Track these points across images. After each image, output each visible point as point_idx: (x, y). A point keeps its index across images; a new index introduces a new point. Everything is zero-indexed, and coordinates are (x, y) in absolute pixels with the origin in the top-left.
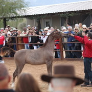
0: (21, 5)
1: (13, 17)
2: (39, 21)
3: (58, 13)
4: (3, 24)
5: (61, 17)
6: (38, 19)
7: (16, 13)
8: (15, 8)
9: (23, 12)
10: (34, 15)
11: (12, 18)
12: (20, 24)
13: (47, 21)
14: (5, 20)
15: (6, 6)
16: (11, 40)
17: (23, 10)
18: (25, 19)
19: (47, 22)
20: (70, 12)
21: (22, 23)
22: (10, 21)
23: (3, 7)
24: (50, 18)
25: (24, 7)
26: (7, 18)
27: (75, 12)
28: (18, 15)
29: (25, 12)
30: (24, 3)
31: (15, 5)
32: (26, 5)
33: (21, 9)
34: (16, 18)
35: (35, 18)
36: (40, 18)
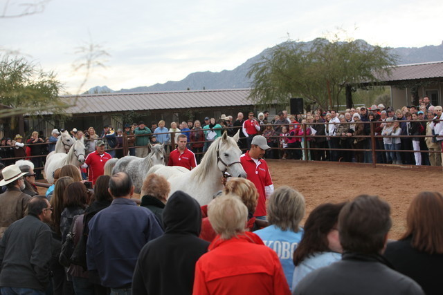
0: (381, 59)
1: (366, 84)
2: (417, 92)
4: (345, 97)
6: (414, 89)
7: (371, 77)
8: (369, 66)
9: (385, 74)
10: (407, 80)
11: (364, 86)
12: (377, 98)
14: (349, 89)
15: (352, 61)
16: (361, 128)
17: (386, 69)
18: (388, 89)
21: (382, 96)
22: (358, 91)
23: (345, 64)
25: (386, 64)
26: (354, 85)
28: (374, 81)
29: (388, 75)
30: (387, 56)
31: (369, 61)
32: (392, 60)
33: (381, 68)
34: (371, 85)
35: (408, 87)
36: (419, 87)
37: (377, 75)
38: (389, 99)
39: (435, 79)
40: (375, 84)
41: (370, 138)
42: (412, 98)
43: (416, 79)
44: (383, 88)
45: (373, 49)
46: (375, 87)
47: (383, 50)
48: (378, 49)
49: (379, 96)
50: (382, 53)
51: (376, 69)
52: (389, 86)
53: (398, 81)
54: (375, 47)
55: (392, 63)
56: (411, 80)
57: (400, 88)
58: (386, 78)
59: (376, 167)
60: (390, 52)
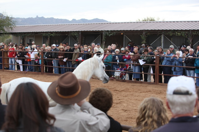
0: (9, 23)
1: (1, 34)
2: (24, 38)
3: (41, 32)
5: (43, 37)
6: (23, 37)
7: (4, 30)
8: (3, 26)
9: (10, 29)
10: (20, 33)
12: (6, 40)
13: (31, 38)
17: (11, 27)
18: (11, 36)
19: (30, 40)
20: (51, 33)
21: (8, 39)
24: (33, 36)
25: (11, 25)
27: (56, 32)
28: (5, 32)
29: (11, 30)
30: (11, 22)
31: (3, 23)
32: (14, 23)
33: (8, 27)
34: (3, 34)
35: (20, 36)
36: (25, 36)
37: (6, 30)
38: (11, 41)
39: (32, 33)
40: (5, 34)
41: (2, 58)
42: (22, 41)
43: (24, 32)
44: (9, 36)
45: (5, 18)
46: (5, 35)
47: (10, 19)
48: (8, 18)
49: (7, 39)
50: (9, 20)
51: (6, 27)
52: (12, 35)
53: (16, 33)
54: (6, 17)
55: (14, 24)
56: (22, 33)
57: (16, 36)
58: (11, 31)
59: (4, 71)
60: (13, 20)
